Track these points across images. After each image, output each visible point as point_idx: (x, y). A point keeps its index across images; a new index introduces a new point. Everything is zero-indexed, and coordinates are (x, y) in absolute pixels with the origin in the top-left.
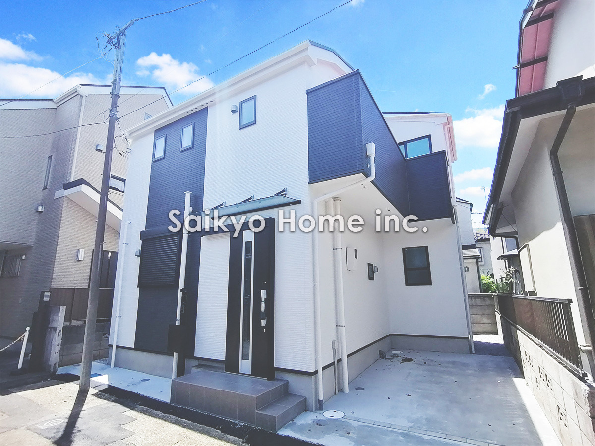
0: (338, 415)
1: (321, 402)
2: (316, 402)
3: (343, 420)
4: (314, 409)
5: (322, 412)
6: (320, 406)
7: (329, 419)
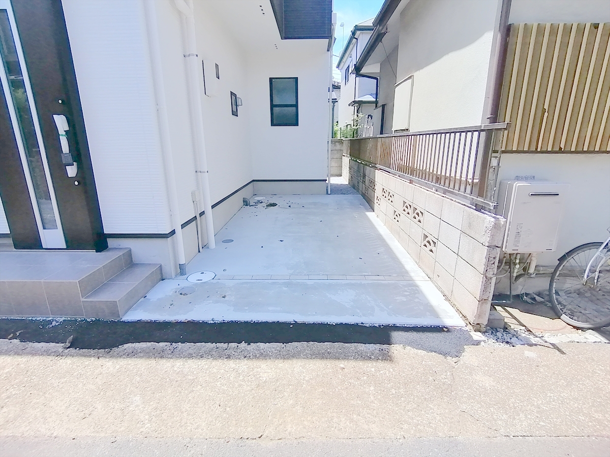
0: (207, 277)
1: (181, 267)
2: (176, 267)
3: (214, 281)
4: (173, 276)
5: (186, 276)
6: (182, 270)
7: (197, 284)
